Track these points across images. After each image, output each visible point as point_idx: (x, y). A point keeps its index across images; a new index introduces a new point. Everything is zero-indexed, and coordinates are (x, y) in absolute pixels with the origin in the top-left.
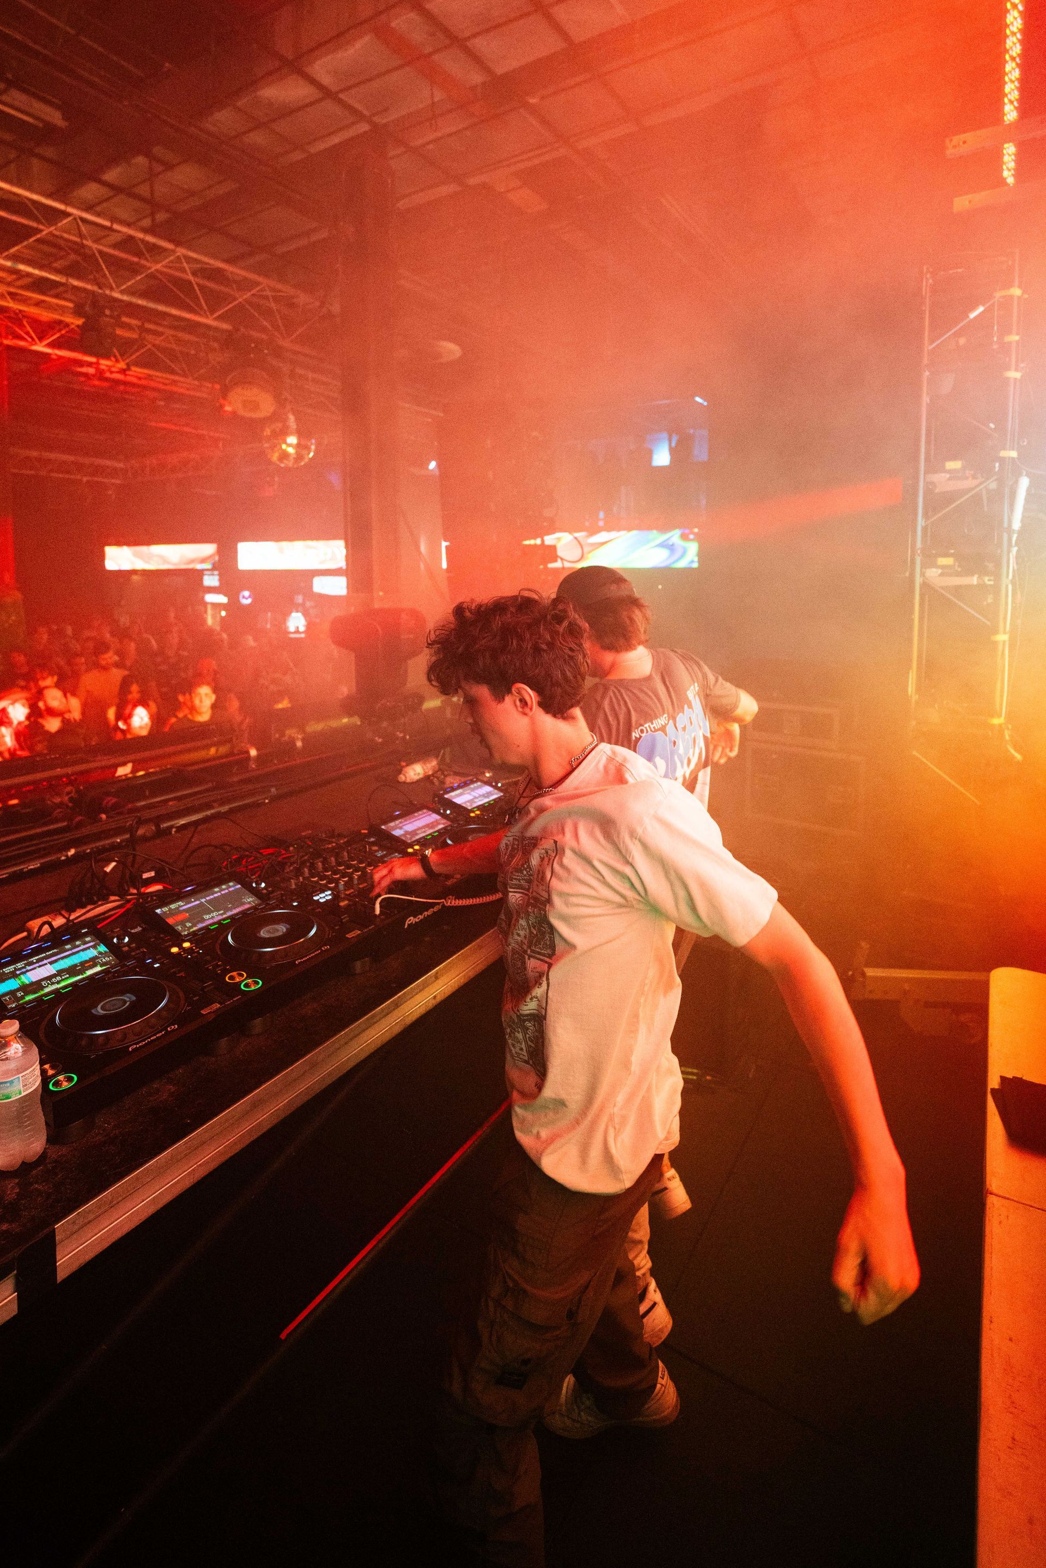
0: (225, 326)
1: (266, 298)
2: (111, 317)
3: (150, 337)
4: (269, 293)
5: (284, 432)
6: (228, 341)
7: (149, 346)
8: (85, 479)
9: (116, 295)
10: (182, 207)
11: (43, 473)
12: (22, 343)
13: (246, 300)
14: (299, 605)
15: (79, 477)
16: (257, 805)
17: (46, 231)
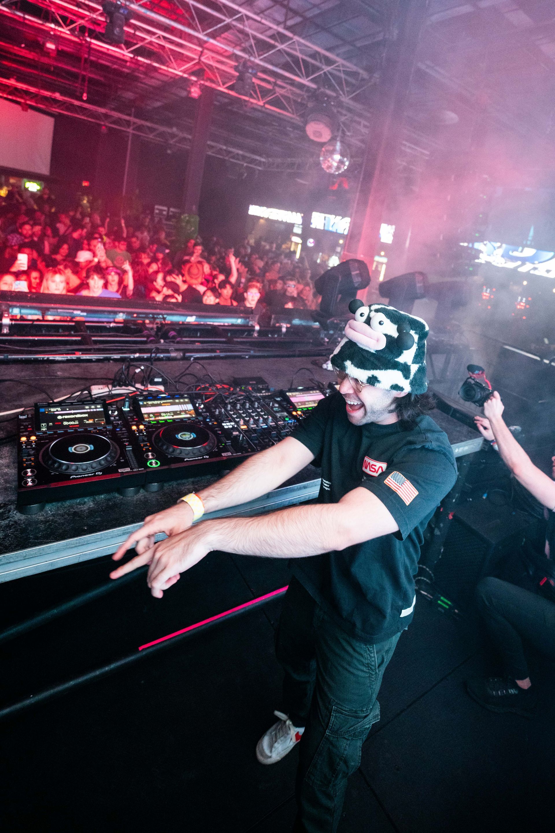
0: (313, 86)
1: (339, 71)
2: (251, 73)
3: (277, 89)
4: (341, 69)
5: (333, 152)
6: (314, 95)
7: (277, 94)
8: (245, 164)
9: (257, 61)
10: (309, 14)
11: (227, 158)
12: (213, 85)
13: (328, 71)
14: (337, 253)
15: (242, 163)
16: (240, 357)
17: (228, 20)
